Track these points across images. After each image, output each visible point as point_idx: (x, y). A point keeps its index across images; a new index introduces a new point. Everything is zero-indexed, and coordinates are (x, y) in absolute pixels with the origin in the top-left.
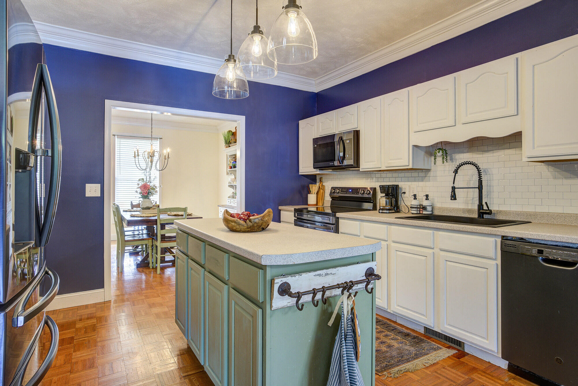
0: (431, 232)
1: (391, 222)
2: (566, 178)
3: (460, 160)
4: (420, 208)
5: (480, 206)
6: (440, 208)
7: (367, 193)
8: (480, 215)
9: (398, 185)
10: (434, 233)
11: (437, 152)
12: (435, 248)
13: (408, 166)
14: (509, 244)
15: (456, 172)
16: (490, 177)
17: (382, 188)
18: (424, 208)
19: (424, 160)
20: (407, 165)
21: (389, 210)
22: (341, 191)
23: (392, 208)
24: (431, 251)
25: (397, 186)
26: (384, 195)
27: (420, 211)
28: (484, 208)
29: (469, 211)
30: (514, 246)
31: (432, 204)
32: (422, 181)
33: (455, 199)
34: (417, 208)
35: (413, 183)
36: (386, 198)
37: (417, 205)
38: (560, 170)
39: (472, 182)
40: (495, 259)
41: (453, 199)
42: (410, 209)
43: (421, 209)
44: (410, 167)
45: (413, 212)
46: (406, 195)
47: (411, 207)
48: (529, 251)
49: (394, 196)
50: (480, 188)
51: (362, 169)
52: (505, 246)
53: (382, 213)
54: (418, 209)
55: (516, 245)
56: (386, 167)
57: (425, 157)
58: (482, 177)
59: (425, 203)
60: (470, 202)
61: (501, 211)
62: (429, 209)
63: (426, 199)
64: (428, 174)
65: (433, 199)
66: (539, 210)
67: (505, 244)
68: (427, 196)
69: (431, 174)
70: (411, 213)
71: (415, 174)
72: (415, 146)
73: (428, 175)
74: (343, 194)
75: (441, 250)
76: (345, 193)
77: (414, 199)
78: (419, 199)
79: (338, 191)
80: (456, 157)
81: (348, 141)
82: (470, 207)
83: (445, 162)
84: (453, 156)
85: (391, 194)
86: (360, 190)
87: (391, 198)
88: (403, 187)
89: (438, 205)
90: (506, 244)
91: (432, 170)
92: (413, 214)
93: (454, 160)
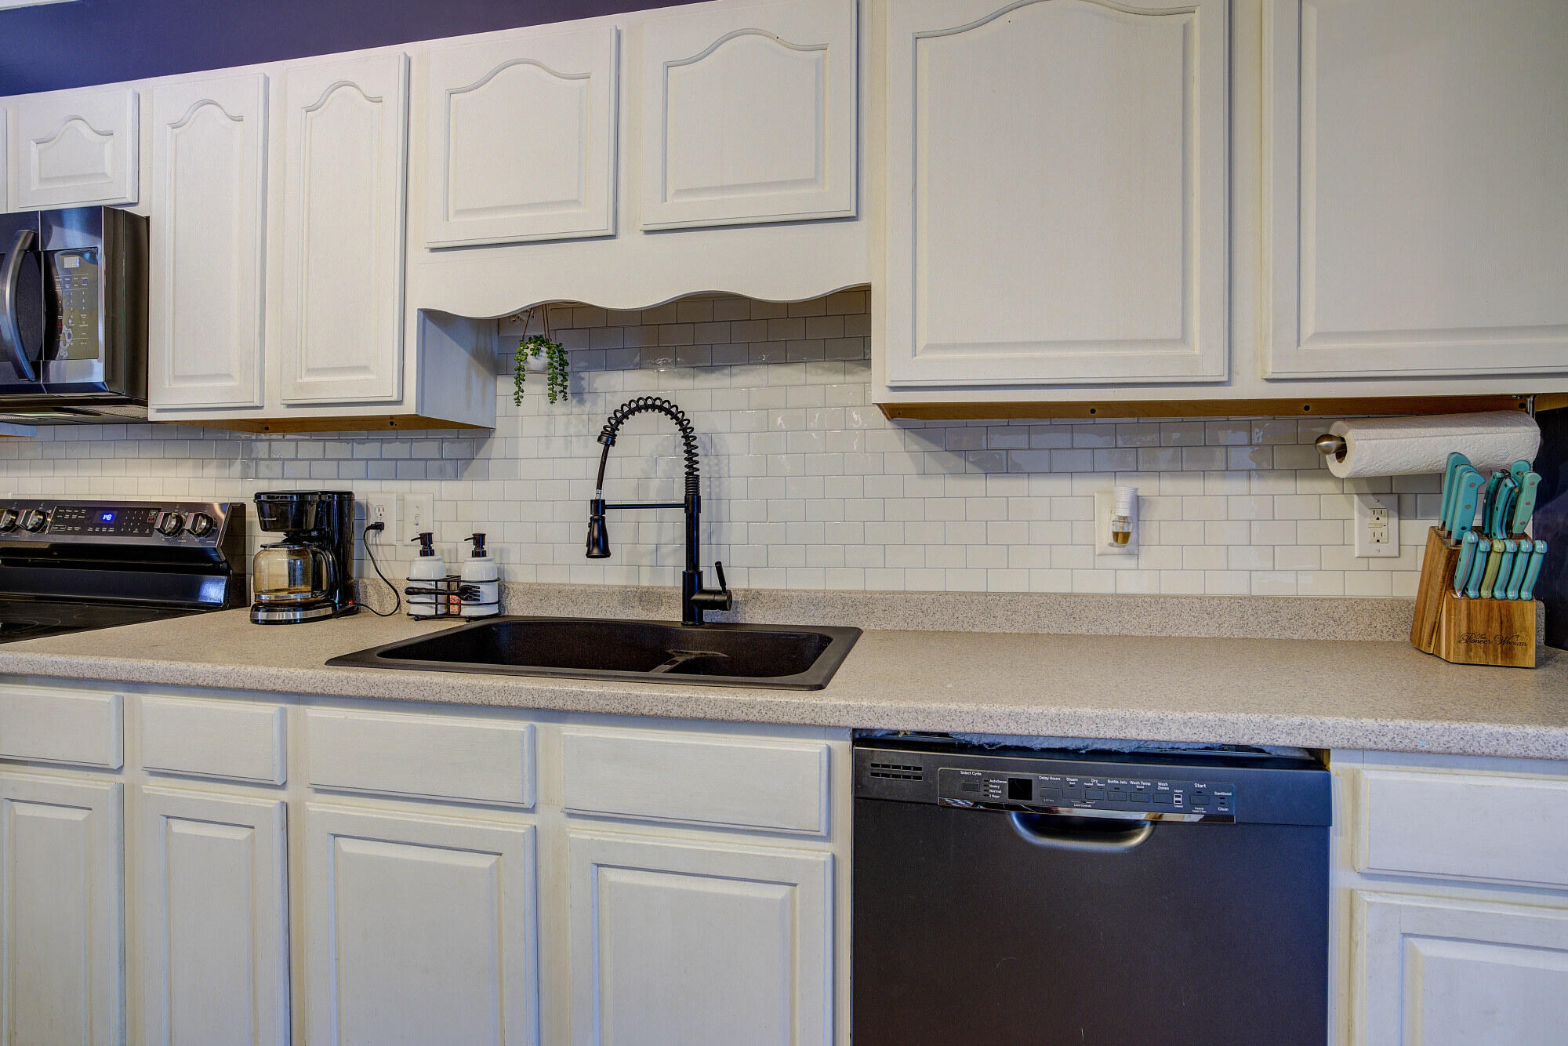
0: (518, 726)
1: (301, 689)
2: (954, 474)
3: (609, 397)
4: (448, 593)
5: (692, 578)
6: (531, 591)
7: (194, 527)
8: (694, 610)
9: (350, 493)
10: (533, 731)
11: (525, 350)
12: (541, 808)
13: (399, 402)
14: (888, 766)
15: (608, 437)
16: (717, 464)
17: (266, 507)
18: (468, 593)
19: (468, 386)
20: (395, 398)
21: (305, 606)
22: (56, 520)
23: (321, 597)
24: (520, 824)
25: (345, 497)
26: (279, 536)
27: (448, 604)
28: (706, 585)
29: (646, 596)
30: (913, 773)
31: (501, 571)
32: (457, 477)
33: (605, 553)
34: (436, 592)
35: (417, 485)
36: (291, 553)
37: (436, 581)
38: (936, 448)
39: (655, 484)
40: (828, 837)
41: (596, 552)
42: (403, 596)
43: (454, 598)
44: (409, 408)
45: (417, 610)
46: (384, 536)
47: (410, 592)
48: (975, 788)
49: (333, 541)
50: (692, 506)
51: (159, 411)
52: (873, 774)
53: (268, 622)
54: (442, 599)
55: (920, 769)
56: (290, 406)
57: (474, 375)
58: (697, 463)
59: (472, 570)
60: (646, 561)
61: (759, 592)
62: (488, 593)
63: (476, 554)
64: (479, 448)
65: (502, 550)
66: (880, 582)
67: (873, 765)
68: (479, 539)
69: (496, 447)
70: (409, 615)
71: (427, 448)
72: (433, 318)
73: (481, 455)
74: (66, 533)
75: (572, 815)
76: (77, 528)
77: (424, 553)
78: (442, 552)
79: (34, 519)
80: (595, 386)
81: (72, 262)
82: (645, 582)
83: (560, 396)
84: (583, 379)
85: (315, 534)
86: (156, 515)
87: (315, 554)
88: (374, 501)
89: (521, 575)
90: (877, 765)
91: (497, 434)
92: (418, 618)
93: (586, 396)
